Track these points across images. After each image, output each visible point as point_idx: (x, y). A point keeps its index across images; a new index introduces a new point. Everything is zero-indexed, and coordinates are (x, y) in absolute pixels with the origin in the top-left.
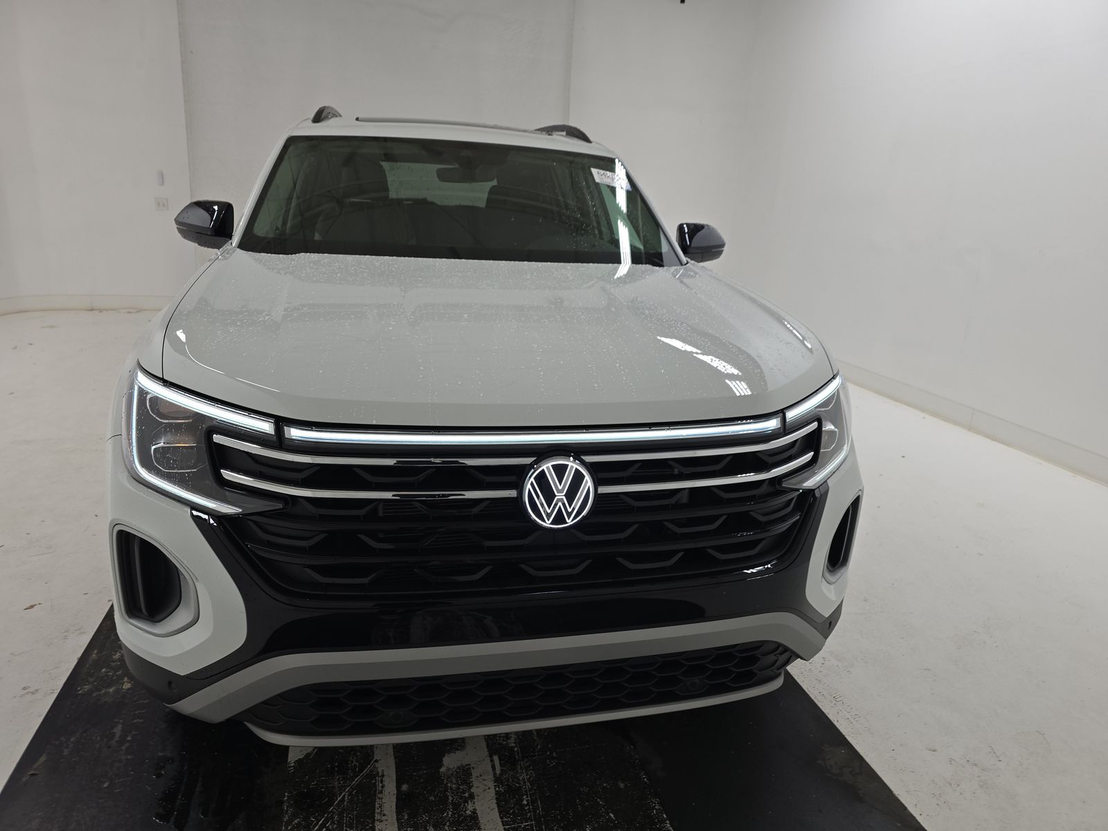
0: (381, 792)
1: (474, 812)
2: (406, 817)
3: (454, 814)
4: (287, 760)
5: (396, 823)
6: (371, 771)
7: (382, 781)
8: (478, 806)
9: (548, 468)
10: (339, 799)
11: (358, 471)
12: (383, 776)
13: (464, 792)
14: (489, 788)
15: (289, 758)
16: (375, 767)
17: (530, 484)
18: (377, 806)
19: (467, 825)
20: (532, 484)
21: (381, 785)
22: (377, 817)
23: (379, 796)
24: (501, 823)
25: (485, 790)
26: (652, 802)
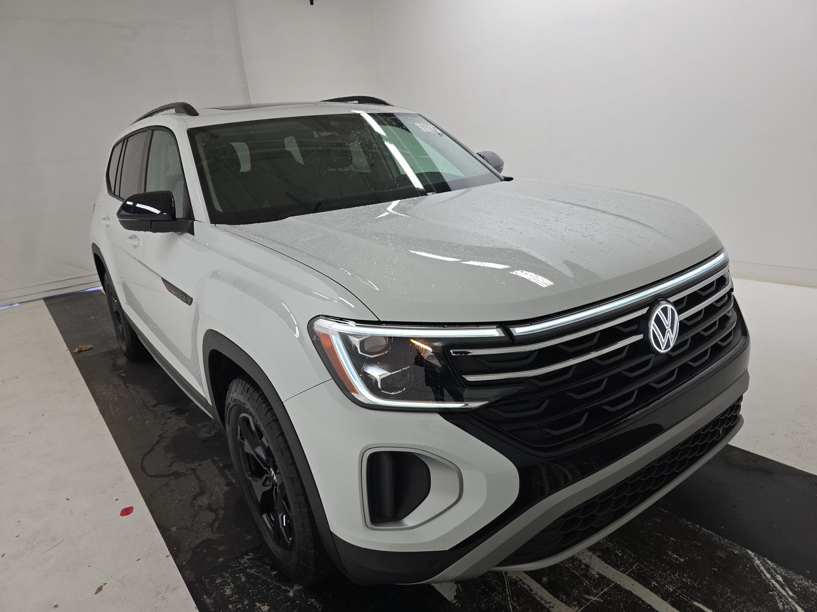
0: (532, 590)
1: (598, 574)
2: (564, 597)
3: (589, 581)
4: (448, 600)
5: (563, 604)
6: (510, 581)
7: (524, 584)
8: (597, 569)
9: (659, 311)
10: (511, 607)
11: (561, 346)
12: (521, 580)
13: (580, 566)
14: (591, 557)
15: (448, 599)
16: (509, 577)
17: (653, 326)
18: (539, 599)
19: (604, 584)
20: (654, 325)
21: (526, 586)
22: (547, 606)
23: (533, 592)
24: (620, 573)
25: (590, 559)
26: (683, 522)
